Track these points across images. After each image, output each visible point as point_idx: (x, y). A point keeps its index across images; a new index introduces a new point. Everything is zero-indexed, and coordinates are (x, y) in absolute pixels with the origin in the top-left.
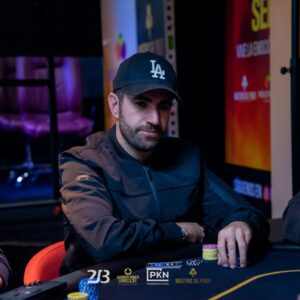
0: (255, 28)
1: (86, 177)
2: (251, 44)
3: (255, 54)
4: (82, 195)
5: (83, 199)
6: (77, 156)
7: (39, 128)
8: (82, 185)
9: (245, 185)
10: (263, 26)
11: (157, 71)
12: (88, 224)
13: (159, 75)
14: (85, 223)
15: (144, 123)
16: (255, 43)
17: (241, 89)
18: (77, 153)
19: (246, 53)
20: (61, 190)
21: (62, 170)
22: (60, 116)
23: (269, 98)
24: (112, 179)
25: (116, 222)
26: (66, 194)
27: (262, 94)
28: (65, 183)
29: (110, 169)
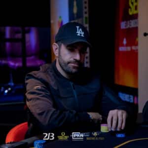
0: (131, 13)
1: (39, 87)
2: (128, 22)
3: (131, 27)
4: (37, 96)
5: (38, 99)
6: (35, 76)
7: (17, 65)
8: (37, 91)
9: (124, 96)
10: (135, 12)
11: (80, 32)
12: (40, 112)
13: (81, 34)
14: (38, 111)
15: (72, 59)
16: (131, 21)
17: (123, 45)
18: (35, 74)
19: (126, 26)
20: (26, 94)
21: (27, 84)
22: (28, 58)
23: (137, 50)
24: (53, 88)
25: (55, 111)
26: (29, 96)
27: (134, 48)
28: (28, 90)
29: (52, 83)
